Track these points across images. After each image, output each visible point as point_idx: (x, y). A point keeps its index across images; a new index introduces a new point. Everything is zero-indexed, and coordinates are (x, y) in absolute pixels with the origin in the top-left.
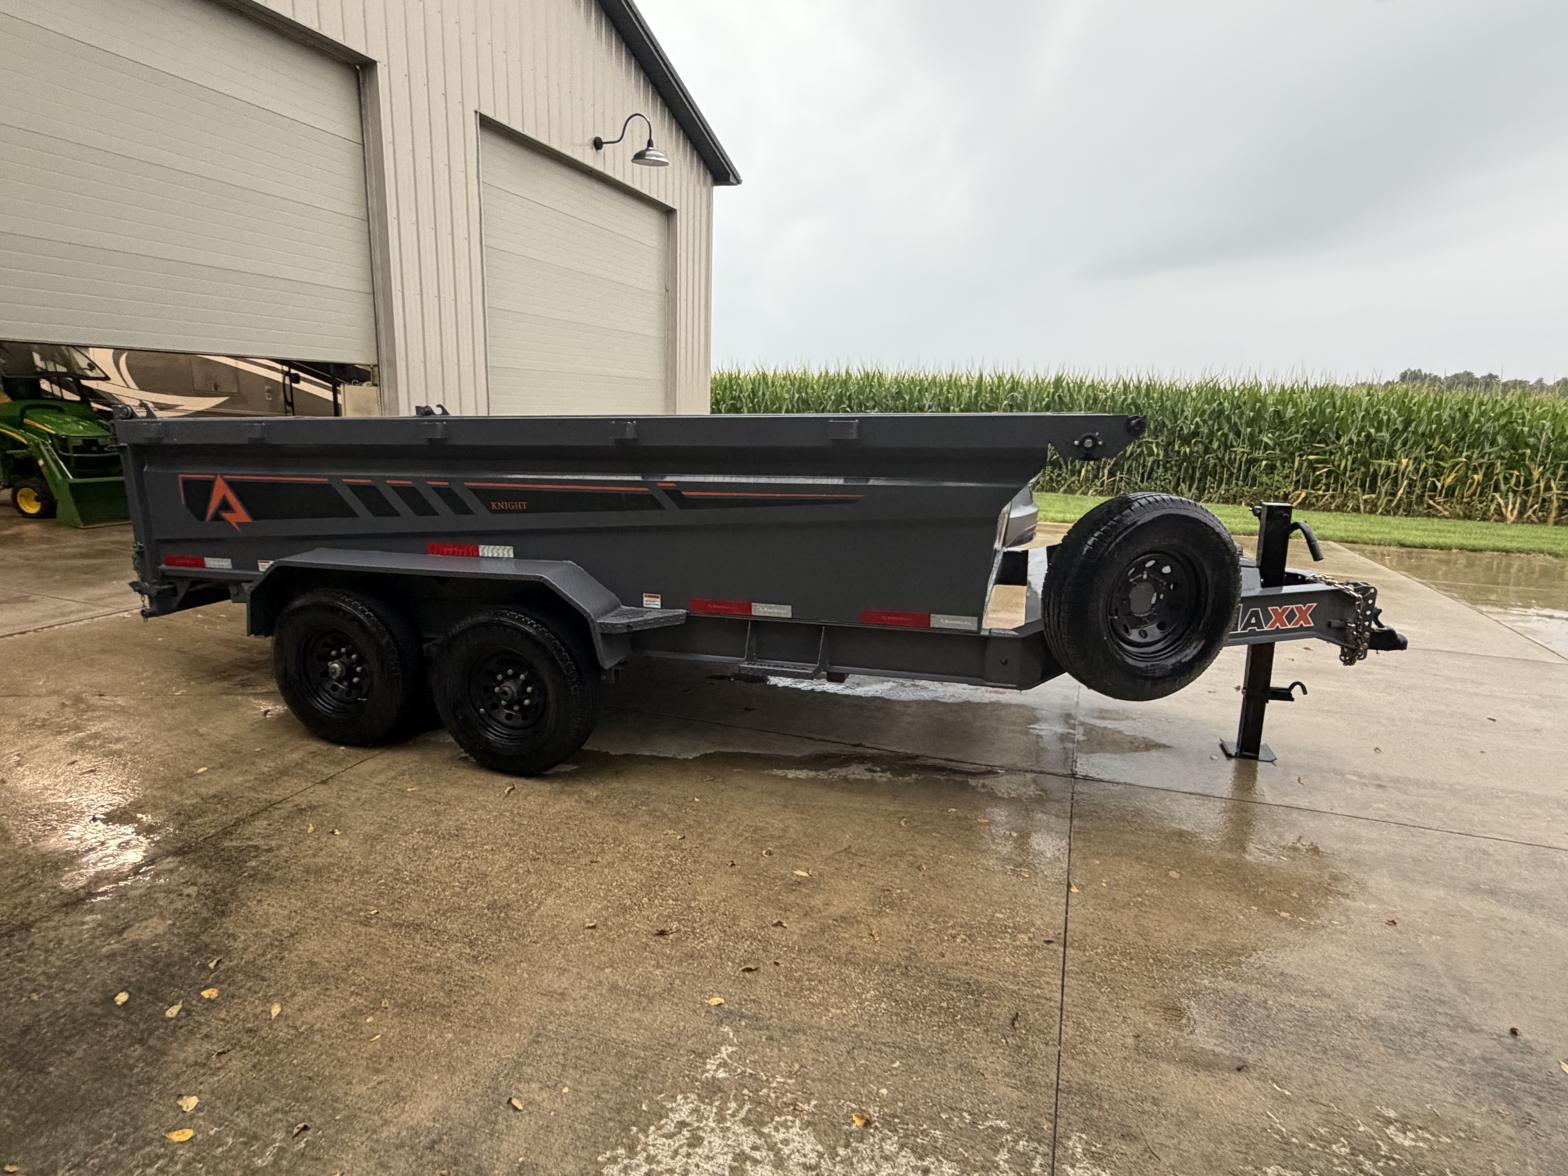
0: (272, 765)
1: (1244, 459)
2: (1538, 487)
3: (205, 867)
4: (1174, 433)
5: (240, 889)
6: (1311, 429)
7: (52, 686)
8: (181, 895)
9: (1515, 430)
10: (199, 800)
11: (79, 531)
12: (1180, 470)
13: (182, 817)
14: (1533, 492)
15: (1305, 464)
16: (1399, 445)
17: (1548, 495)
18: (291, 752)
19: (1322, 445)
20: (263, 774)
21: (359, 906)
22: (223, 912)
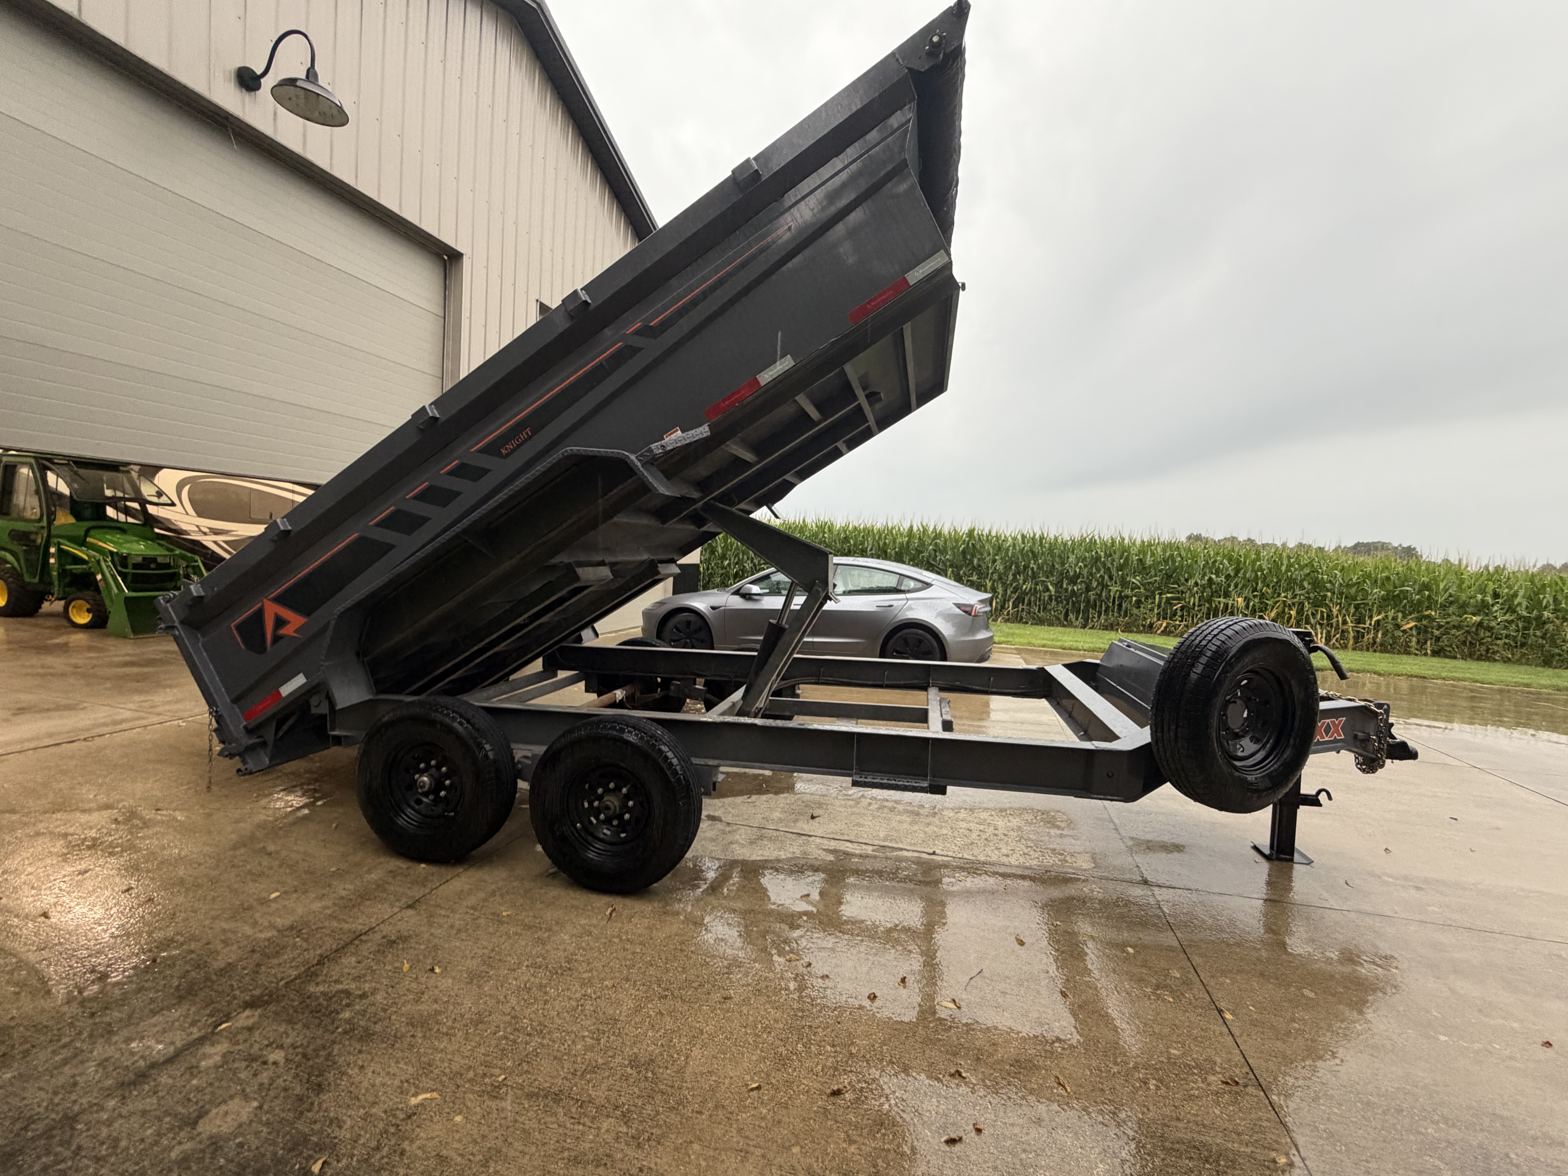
0: (351, 887)
1: (1117, 596)
2: (1338, 621)
3: (290, 1022)
4: (1062, 574)
5: (335, 1052)
6: (1166, 574)
7: (102, 799)
8: (265, 1063)
9: (1317, 578)
10: (275, 933)
11: (128, 641)
12: (1068, 604)
13: (257, 956)
14: (1334, 625)
15: (1164, 600)
16: (1232, 587)
17: (1345, 627)
18: (369, 871)
19: (1176, 586)
20: (342, 898)
21: (481, 1070)
22: (319, 1085)
